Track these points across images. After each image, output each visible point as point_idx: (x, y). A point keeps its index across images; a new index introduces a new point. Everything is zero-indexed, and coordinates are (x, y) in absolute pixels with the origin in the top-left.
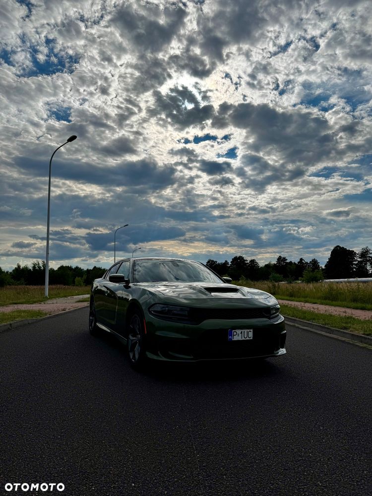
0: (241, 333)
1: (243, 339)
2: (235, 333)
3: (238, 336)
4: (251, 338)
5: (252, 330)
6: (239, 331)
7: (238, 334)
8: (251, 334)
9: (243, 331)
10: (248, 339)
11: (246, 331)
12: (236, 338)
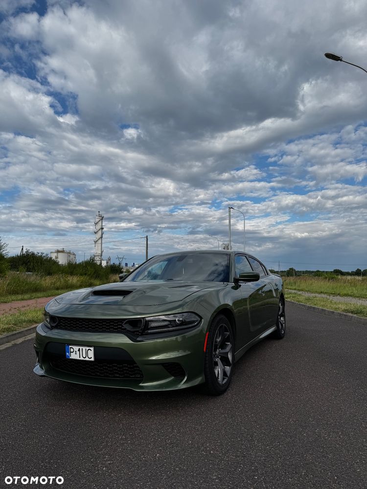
0: (79, 350)
1: (82, 358)
2: (72, 350)
3: (76, 354)
4: (92, 359)
5: (92, 349)
6: (76, 348)
7: (76, 351)
8: (91, 354)
9: (81, 348)
10: (87, 359)
11: (84, 348)
12: (74, 356)
